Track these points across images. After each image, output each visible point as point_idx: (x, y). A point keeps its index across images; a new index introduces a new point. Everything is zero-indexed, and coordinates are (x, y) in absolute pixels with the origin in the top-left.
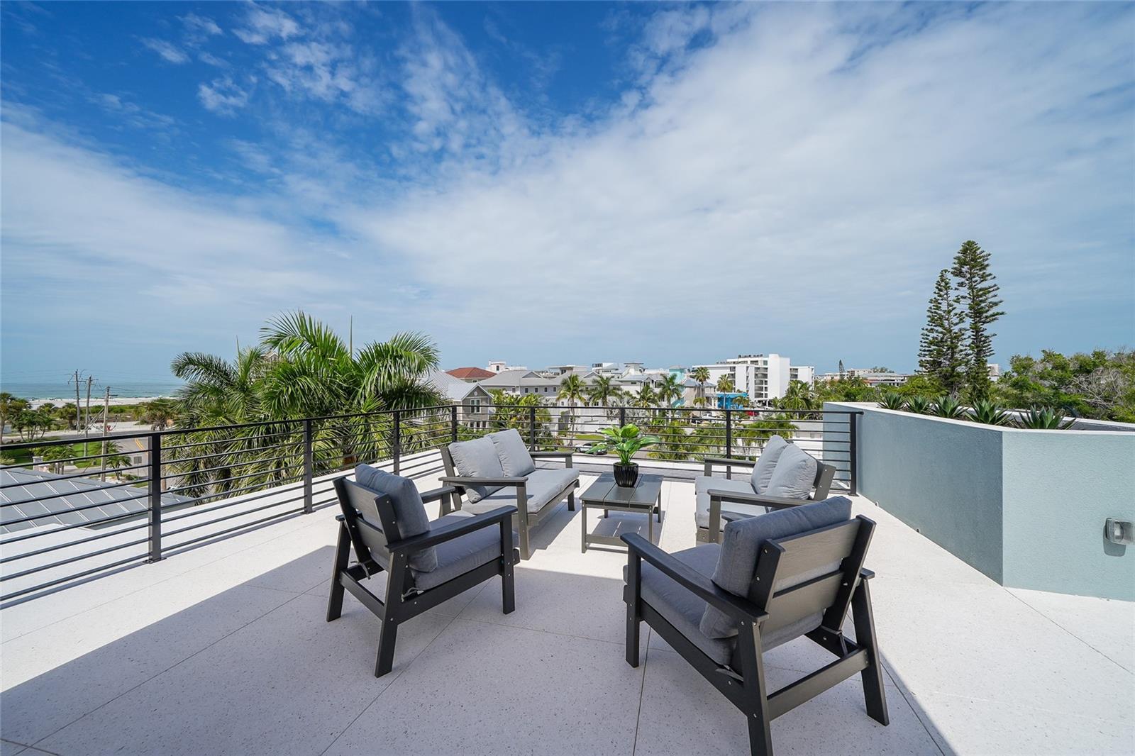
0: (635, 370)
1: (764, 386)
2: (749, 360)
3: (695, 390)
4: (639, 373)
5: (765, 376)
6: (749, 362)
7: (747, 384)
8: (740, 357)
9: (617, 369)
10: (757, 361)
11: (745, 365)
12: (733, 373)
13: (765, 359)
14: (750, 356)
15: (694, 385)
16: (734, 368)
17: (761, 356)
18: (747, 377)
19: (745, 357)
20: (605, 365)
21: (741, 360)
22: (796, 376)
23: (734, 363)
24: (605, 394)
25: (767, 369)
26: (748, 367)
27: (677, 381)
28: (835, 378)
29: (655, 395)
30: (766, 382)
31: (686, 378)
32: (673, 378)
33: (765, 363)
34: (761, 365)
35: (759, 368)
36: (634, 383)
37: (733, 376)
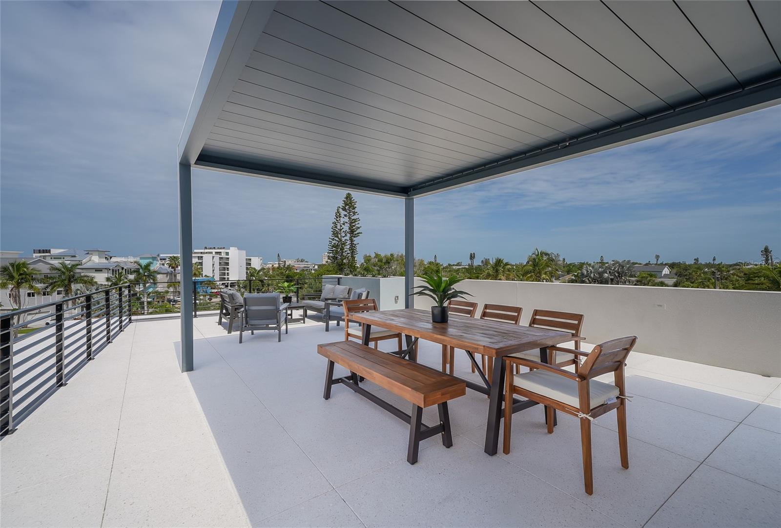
0: (100, 257)
1: (226, 272)
2: (214, 251)
3: (167, 276)
4: (104, 261)
5: (227, 264)
6: (214, 253)
7: (213, 270)
8: (206, 248)
9: (75, 256)
10: (221, 252)
11: (211, 255)
12: (201, 261)
13: (227, 251)
14: (214, 248)
15: (166, 272)
16: (202, 257)
17: (224, 248)
18: (213, 265)
19: (210, 248)
20: (54, 251)
21: (206, 251)
22: (250, 264)
23: (201, 253)
24: (70, 282)
25: (228, 258)
26: (213, 257)
27: (152, 268)
28: (274, 265)
29: (130, 281)
30: (228, 268)
31: (158, 265)
32: (148, 265)
33: (227, 254)
34: (223, 255)
35: (222, 258)
36: (98, 270)
37: (201, 264)
